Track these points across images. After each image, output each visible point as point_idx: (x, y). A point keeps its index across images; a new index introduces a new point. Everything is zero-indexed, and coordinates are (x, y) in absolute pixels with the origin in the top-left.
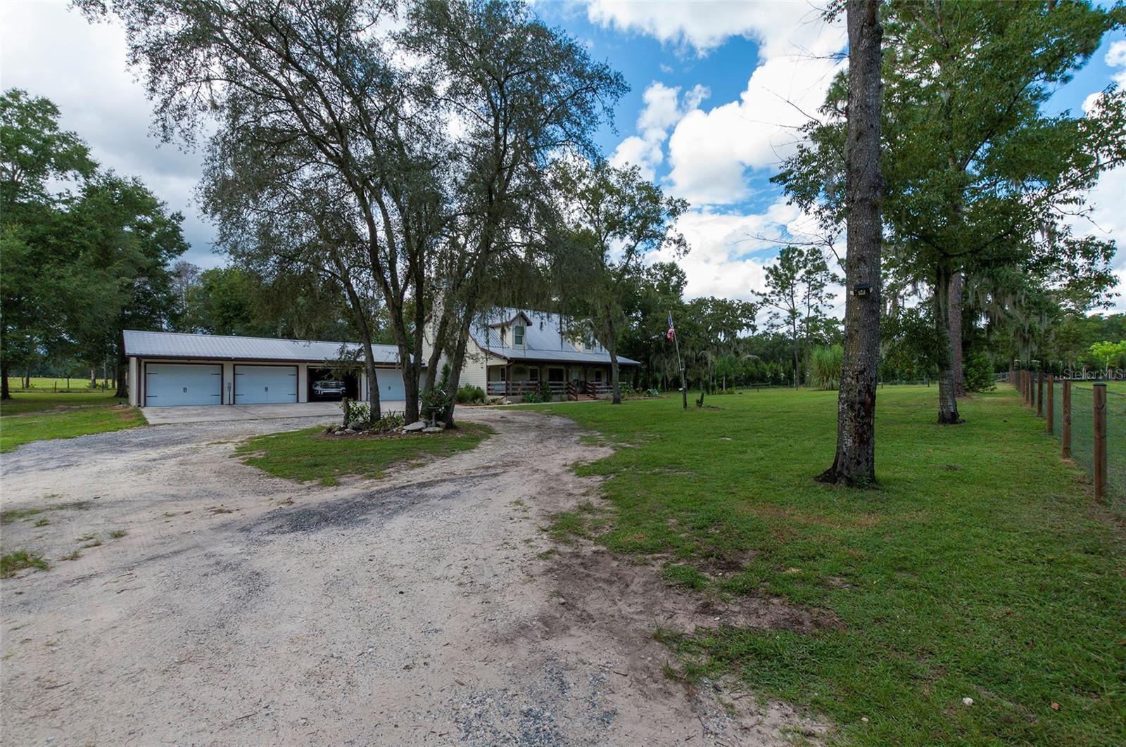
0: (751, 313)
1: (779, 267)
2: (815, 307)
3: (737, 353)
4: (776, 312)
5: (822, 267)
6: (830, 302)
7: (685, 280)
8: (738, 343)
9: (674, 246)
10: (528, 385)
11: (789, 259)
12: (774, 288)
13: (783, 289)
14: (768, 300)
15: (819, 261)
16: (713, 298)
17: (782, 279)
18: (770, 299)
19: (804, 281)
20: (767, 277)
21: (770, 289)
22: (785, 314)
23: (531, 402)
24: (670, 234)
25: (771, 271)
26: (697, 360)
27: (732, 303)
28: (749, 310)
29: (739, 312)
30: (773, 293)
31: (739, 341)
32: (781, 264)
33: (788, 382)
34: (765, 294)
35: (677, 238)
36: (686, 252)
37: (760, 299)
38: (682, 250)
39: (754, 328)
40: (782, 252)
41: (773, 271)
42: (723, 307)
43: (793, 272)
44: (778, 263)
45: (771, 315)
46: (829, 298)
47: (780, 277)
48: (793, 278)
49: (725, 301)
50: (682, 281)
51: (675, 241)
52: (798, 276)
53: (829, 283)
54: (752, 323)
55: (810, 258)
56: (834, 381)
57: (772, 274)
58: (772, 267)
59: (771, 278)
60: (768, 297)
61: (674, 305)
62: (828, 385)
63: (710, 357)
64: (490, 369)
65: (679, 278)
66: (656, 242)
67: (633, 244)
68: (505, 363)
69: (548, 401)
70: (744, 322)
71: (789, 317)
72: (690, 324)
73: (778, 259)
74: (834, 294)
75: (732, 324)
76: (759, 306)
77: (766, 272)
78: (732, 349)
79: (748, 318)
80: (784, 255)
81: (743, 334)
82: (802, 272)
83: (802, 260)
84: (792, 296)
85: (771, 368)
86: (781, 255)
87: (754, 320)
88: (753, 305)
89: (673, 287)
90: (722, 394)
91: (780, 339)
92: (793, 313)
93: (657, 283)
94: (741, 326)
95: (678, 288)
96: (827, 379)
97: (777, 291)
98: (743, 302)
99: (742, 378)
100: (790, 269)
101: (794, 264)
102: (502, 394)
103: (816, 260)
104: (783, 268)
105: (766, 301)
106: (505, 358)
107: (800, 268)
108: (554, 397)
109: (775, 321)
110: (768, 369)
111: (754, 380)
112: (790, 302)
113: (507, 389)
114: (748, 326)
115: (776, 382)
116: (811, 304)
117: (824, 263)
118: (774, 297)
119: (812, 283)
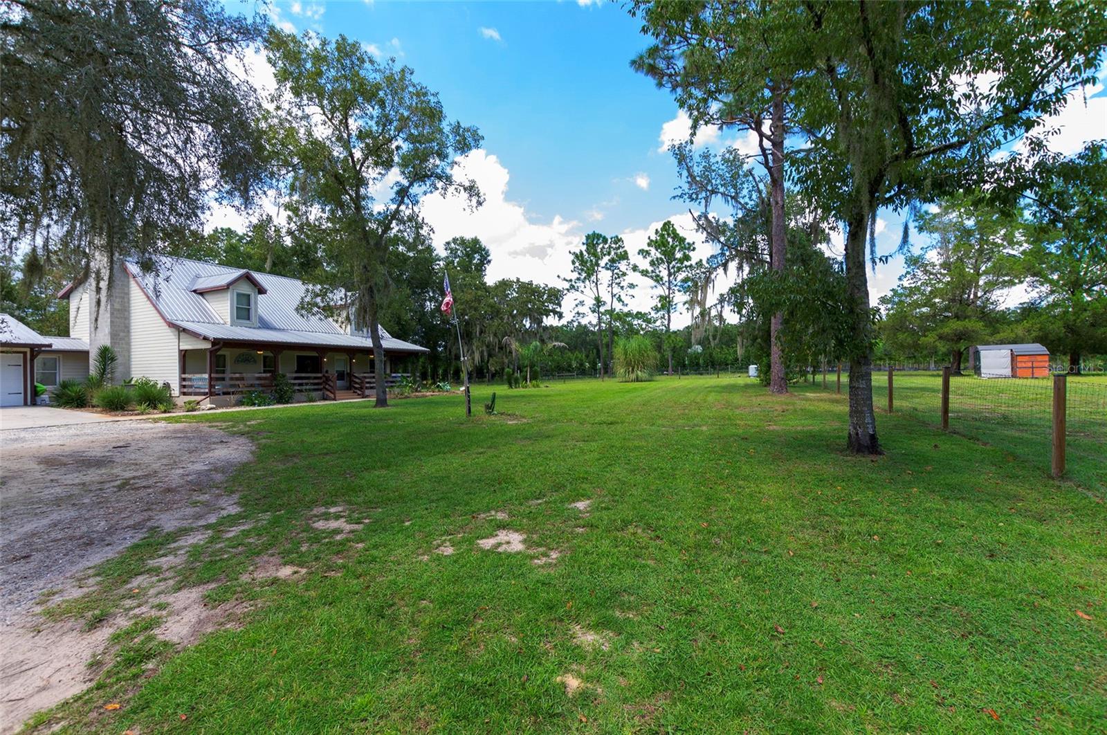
0: (557, 299)
1: (585, 253)
2: (617, 296)
3: (542, 341)
4: (582, 300)
5: (624, 256)
6: (631, 291)
7: (489, 258)
8: (544, 330)
9: (464, 195)
10: (259, 379)
11: (594, 245)
12: (579, 274)
13: (589, 276)
14: (574, 287)
15: (621, 250)
16: (518, 280)
17: (586, 265)
18: (576, 285)
19: (607, 269)
20: (573, 262)
21: (575, 275)
22: (590, 302)
23: (254, 404)
24: (458, 175)
25: (577, 256)
26: (501, 348)
27: (538, 287)
28: (555, 296)
29: (545, 297)
30: (578, 279)
31: (546, 328)
32: (587, 250)
33: (592, 373)
34: (571, 280)
35: (467, 184)
36: (479, 203)
37: (567, 285)
38: (474, 200)
39: (560, 316)
40: (588, 237)
41: (579, 257)
42: (528, 289)
43: (598, 258)
44: (584, 248)
45: (577, 302)
46: (630, 288)
47: (586, 262)
48: (598, 265)
49: (531, 283)
50: (485, 259)
51: (465, 189)
52: (603, 263)
53: (630, 272)
54: (558, 310)
55: (613, 246)
56: (639, 372)
57: (578, 259)
58: (578, 252)
59: (577, 264)
60: (573, 283)
61: (475, 285)
62: (633, 376)
63: (515, 345)
64: (185, 356)
65: (482, 255)
66: (440, 184)
67: (405, 183)
68: (208, 346)
69: (287, 402)
70: (551, 308)
71: (594, 305)
72: (492, 307)
73: (583, 244)
74: (635, 284)
75: (538, 308)
76: (566, 292)
77: (572, 257)
78: (538, 336)
79: (554, 304)
80: (589, 241)
81: (550, 321)
82: (606, 259)
83: (607, 246)
84: (596, 284)
85: (576, 358)
86: (587, 240)
87: (560, 306)
88: (559, 291)
89: (477, 265)
90: (526, 387)
91: (583, 330)
92: (598, 301)
93: (457, 260)
94: (547, 313)
95: (480, 268)
96: (633, 370)
97: (582, 277)
98: (549, 286)
99: (548, 368)
100: (595, 255)
101: (599, 250)
102: (205, 394)
103: (618, 248)
104: (589, 254)
105: (572, 287)
106: (205, 339)
107: (605, 255)
108: (297, 395)
109: (581, 309)
110: (574, 359)
111: (560, 371)
112: (595, 289)
113: (211, 386)
114: (555, 312)
115: (582, 373)
116: (614, 292)
117: (626, 252)
118: (580, 284)
119: (616, 271)
